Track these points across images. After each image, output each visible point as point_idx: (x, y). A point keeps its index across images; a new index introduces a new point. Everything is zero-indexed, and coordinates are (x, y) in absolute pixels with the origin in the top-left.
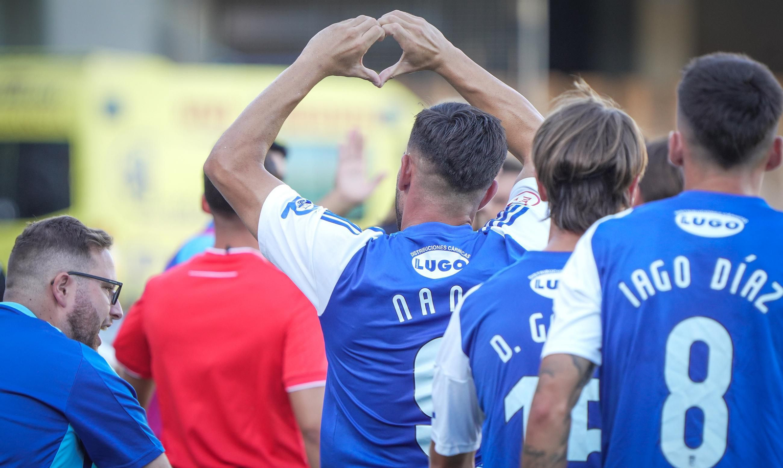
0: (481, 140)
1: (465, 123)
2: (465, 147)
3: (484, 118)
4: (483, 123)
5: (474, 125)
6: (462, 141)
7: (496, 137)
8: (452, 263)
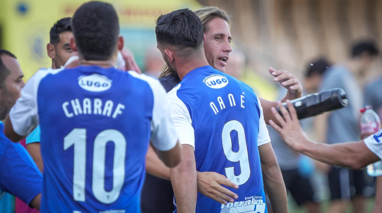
0: (190, 22)
1: (180, 21)
2: (187, 30)
3: (184, 13)
4: (185, 15)
5: (183, 19)
6: (184, 28)
7: (193, 16)
8: (221, 80)
